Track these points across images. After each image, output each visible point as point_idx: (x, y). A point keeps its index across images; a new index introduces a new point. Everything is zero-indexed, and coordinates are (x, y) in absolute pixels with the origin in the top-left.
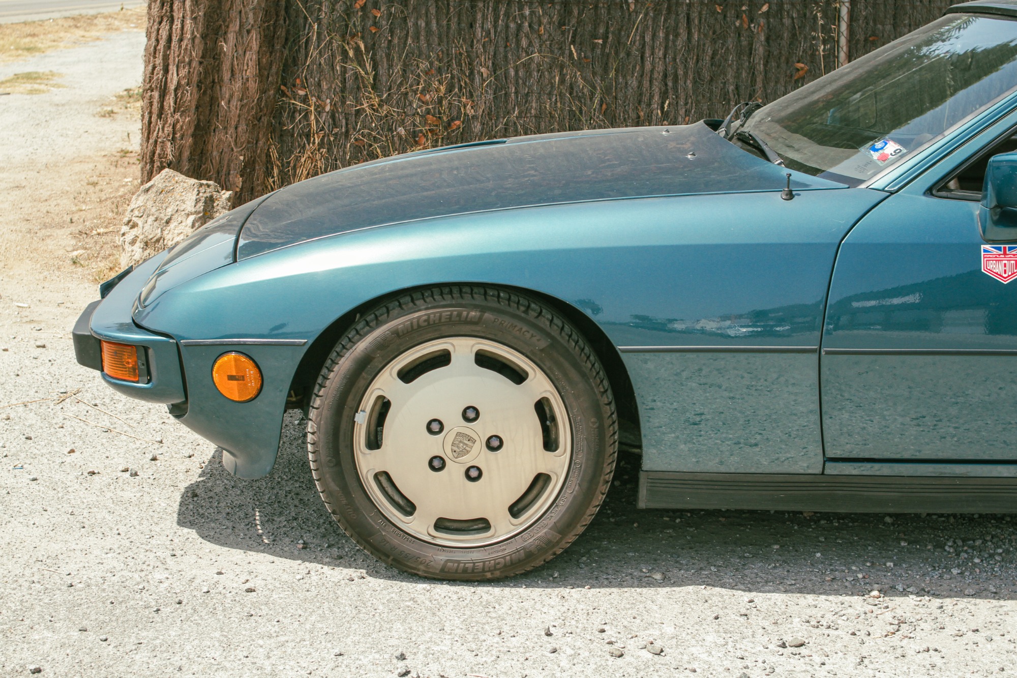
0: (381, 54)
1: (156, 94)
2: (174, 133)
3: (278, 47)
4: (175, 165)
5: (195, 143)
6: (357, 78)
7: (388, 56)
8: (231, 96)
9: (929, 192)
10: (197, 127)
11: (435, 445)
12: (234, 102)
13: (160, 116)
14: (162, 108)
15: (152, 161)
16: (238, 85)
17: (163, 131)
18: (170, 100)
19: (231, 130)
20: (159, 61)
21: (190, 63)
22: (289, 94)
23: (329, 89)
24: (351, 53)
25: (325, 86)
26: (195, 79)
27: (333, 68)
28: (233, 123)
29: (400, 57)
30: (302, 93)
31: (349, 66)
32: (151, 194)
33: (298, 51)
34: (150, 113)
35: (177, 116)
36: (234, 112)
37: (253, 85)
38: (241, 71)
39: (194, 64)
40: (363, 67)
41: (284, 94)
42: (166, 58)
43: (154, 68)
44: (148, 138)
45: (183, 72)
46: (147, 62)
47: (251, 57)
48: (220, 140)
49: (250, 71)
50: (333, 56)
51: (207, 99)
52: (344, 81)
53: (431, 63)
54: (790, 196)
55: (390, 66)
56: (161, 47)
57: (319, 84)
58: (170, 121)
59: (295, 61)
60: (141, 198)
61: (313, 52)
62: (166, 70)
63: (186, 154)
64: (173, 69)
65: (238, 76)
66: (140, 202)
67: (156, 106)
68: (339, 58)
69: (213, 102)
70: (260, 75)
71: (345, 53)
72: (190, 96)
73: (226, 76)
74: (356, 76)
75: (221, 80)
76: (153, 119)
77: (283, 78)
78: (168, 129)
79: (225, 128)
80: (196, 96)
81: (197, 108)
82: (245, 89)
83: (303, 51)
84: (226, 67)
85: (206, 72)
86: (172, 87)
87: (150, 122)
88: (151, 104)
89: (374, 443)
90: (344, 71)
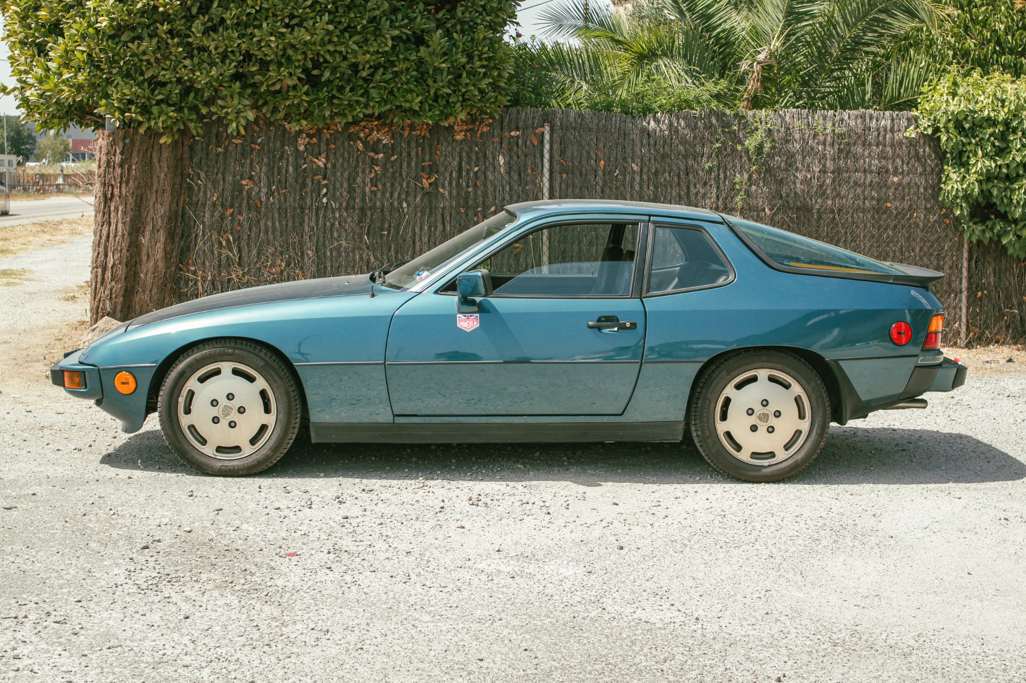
0: (243, 243)
1: (100, 270)
2: (111, 294)
3: (177, 240)
4: (112, 315)
5: (124, 301)
6: (228, 259)
7: (248, 244)
8: (147, 271)
9: (436, 292)
10: (126, 291)
11: (215, 412)
12: (149, 275)
13: (102, 284)
14: (103, 279)
15: (97, 313)
16: (152, 264)
17: (104, 293)
18: (108, 274)
19: (148, 292)
20: (102, 249)
21: (121, 251)
22: (185, 269)
23: (210, 266)
24: (224, 243)
25: (207, 264)
26: (124, 260)
27: (213, 253)
28: (149, 288)
29: (256, 245)
30: (193, 268)
31: (223, 251)
32: (96, 332)
33: (190, 242)
34: (96, 282)
35: (113, 283)
36: (150, 281)
37: (161, 264)
38: (153, 255)
39: (124, 251)
40: (231, 251)
41: (181, 269)
42: (106, 248)
43: (99, 254)
44: (95, 298)
45: (117, 256)
46: (94, 250)
47: (160, 246)
48: (140, 299)
49: (159, 255)
50: (213, 245)
51: (132, 273)
52: (220, 261)
53: (276, 249)
54: (373, 296)
55: (250, 251)
56: (103, 240)
57: (204, 263)
58: (109, 287)
59: (188, 249)
60: (90, 335)
61: (200, 243)
62: (106, 255)
63: (119, 307)
64: (110, 254)
65: (152, 258)
66: (89, 337)
67: (99, 277)
68: (216, 246)
69: (137, 274)
70: (166, 257)
71: (220, 243)
72: (121, 271)
73: (144, 258)
74: (228, 257)
75: (141, 261)
76: (98, 286)
77: (180, 260)
78: (107, 292)
79: (144, 291)
80: (125, 271)
81: (126, 278)
82: (156, 266)
83: (193, 242)
84: (144, 252)
85: (131, 256)
86: (110, 266)
87: (96, 288)
88: (97, 276)
89: (188, 411)
90: (220, 254)
